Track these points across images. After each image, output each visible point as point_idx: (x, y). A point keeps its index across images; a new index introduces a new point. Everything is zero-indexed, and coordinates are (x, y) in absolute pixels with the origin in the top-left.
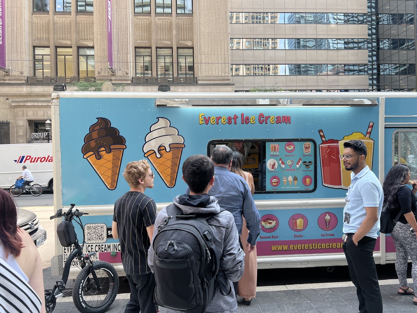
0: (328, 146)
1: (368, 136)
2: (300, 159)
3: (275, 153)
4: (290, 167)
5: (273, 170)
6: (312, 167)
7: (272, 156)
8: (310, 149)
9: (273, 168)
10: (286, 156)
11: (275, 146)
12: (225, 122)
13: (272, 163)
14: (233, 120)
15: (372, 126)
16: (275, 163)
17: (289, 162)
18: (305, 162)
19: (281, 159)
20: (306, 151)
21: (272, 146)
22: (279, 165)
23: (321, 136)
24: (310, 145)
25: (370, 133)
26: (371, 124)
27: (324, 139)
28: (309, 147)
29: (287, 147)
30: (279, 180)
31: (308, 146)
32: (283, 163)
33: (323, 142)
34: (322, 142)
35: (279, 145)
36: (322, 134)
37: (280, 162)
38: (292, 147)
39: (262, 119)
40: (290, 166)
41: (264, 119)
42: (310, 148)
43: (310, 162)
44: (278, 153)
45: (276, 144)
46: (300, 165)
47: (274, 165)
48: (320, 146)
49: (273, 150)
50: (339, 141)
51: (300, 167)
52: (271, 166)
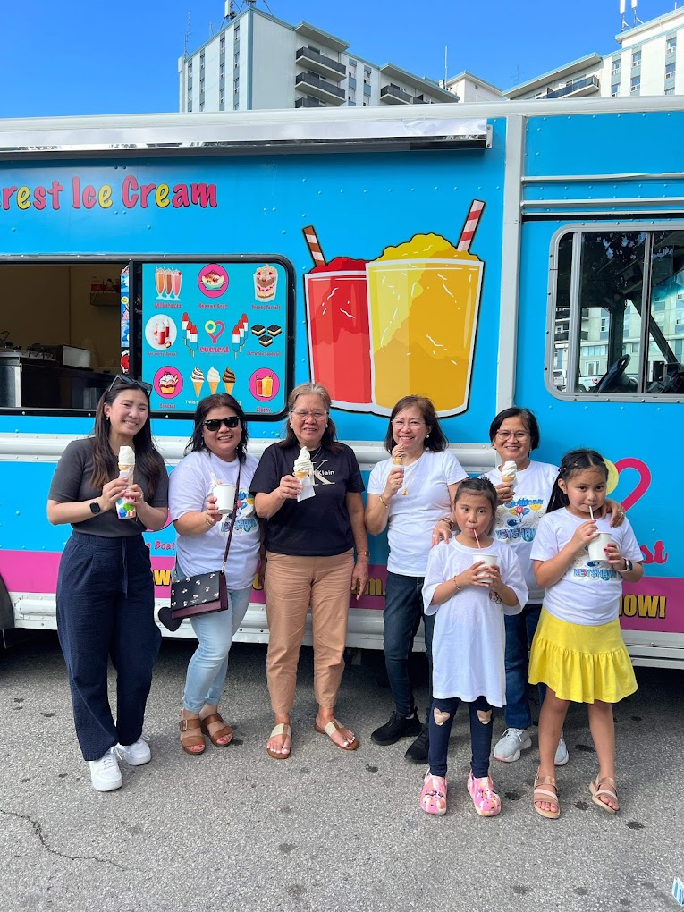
0: (333, 278)
1: (464, 245)
2: (244, 319)
3: (168, 297)
4: (214, 341)
5: (163, 348)
6: (280, 342)
7: (162, 307)
8: (275, 288)
9: (163, 342)
10: (202, 306)
11: (169, 277)
12: (28, 204)
13: (161, 329)
14: (49, 198)
15: (480, 214)
16: (168, 328)
17: (210, 327)
18: (257, 328)
19: (185, 318)
20: (262, 294)
21: (161, 276)
22: (181, 334)
23: (310, 247)
24: (276, 275)
25: (472, 235)
26: (477, 206)
27: (318, 256)
28: (273, 279)
29: (205, 280)
30: (180, 379)
31: (269, 278)
32: (192, 329)
33: (318, 268)
34: (313, 266)
35: (180, 274)
36: (312, 239)
37: (185, 324)
38: (221, 280)
39: (131, 193)
40: (214, 338)
41: (139, 192)
42: (276, 282)
43: (273, 328)
44: (176, 299)
45: (173, 272)
46: (242, 335)
47: (165, 334)
48: (307, 277)
49: (165, 288)
50: (369, 261)
51: (243, 340)
52: (158, 337)
